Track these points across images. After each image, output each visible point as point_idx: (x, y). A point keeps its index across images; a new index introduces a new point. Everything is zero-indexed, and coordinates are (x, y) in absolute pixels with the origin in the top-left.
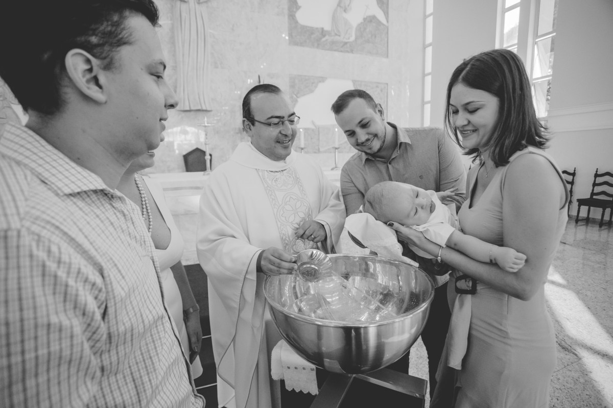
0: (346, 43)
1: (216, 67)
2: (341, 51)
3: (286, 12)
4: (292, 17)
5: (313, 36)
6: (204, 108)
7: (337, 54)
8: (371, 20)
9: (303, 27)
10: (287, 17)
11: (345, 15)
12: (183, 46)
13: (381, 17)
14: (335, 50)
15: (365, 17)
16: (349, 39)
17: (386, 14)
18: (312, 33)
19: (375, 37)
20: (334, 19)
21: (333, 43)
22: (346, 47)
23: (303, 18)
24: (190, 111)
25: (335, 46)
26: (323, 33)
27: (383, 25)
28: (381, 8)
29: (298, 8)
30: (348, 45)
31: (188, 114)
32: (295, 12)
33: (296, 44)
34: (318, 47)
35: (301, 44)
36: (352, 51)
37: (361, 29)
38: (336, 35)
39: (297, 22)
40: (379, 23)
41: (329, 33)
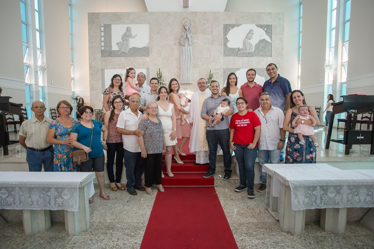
0: (250, 53)
1: (194, 68)
2: (247, 57)
3: (223, 43)
4: (225, 45)
5: (234, 52)
6: (189, 83)
7: (245, 58)
8: (263, 41)
9: (230, 49)
10: (223, 45)
11: (249, 41)
12: (183, 61)
13: (268, 39)
14: (244, 57)
15: (260, 40)
16: (251, 51)
17: (271, 38)
18: (234, 51)
19: (265, 48)
20: (244, 43)
21: (243, 53)
22: (250, 55)
23: (230, 45)
24: (184, 84)
25: (244, 55)
26: (239, 49)
27: (269, 42)
28: (268, 35)
29: (228, 41)
30: (251, 53)
31: (183, 85)
32: (227, 43)
33: (227, 56)
34: (236, 56)
35: (229, 56)
36: (253, 56)
37: (257, 46)
38: (245, 50)
39: (227, 47)
40: (267, 42)
41: (242, 50)
